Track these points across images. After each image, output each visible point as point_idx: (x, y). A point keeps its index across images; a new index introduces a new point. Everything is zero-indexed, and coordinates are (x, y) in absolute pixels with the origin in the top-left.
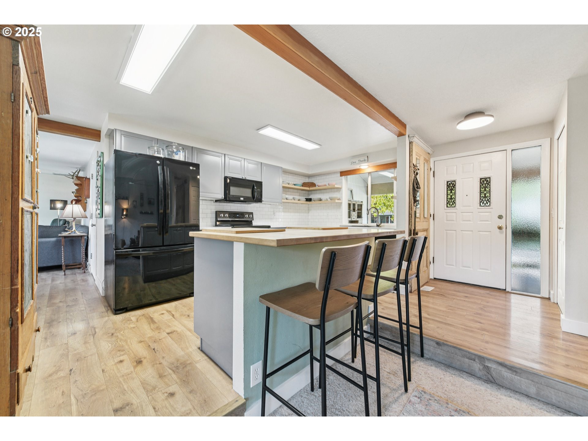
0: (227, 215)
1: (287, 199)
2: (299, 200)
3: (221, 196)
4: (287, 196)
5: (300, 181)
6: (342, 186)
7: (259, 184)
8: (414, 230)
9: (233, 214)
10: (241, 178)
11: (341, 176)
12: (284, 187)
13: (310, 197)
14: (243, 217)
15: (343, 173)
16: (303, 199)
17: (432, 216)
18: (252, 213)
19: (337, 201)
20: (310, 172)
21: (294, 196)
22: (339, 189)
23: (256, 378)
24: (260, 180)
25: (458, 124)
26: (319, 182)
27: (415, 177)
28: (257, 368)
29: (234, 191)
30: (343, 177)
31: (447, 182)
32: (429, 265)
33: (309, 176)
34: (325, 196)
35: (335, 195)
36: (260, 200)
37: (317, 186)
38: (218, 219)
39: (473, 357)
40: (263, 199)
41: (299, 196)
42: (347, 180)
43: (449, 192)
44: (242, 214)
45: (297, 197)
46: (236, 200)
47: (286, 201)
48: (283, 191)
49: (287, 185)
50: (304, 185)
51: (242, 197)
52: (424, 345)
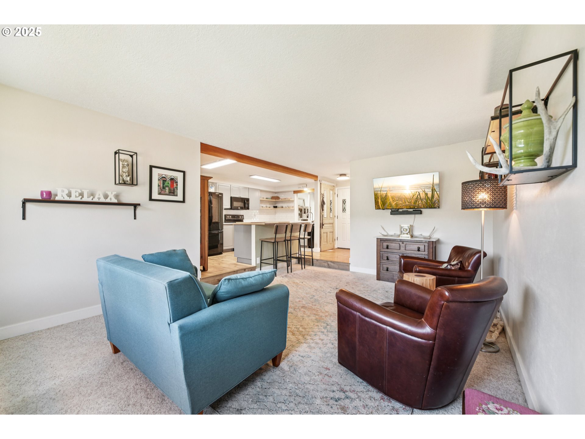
0: (231, 217)
1: (262, 207)
2: (269, 207)
3: (229, 207)
4: (262, 205)
5: (269, 196)
6: (294, 199)
7: (248, 200)
8: (322, 223)
9: (233, 216)
10: (238, 197)
11: (294, 193)
12: (261, 200)
13: (276, 205)
14: (238, 218)
15: (295, 192)
16: (272, 207)
17: (336, 217)
18: (243, 216)
19: (291, 208)
20: (276, 191)
21: (267, 205)
22: (293, 201)
23: (259, 262)
24: (248, 198)
25: (337, 177)
26: (282, 196)
27: (323, 199)
28: (259, 259)
29: (236, 204)
30: (295, 194)
31: (343, 200)
32: (334, 241)
33: (276, 193)
34: (284, 205)
35: (290, 205)
36: (248, 208)
37: (280, 199)
38: (226, 219)
39: (325, 262)
40: (250, 208)
41: (270, 204)
42: (297, 196)
43: (344, 205)
44: (238, 216)
45: (268, 206)
46: (236, 209)
47: (261, 208)
48: (260, 202)
49: (262, 199)
50: (272, 198)
51: (239, 207)
52: (314, 262)
